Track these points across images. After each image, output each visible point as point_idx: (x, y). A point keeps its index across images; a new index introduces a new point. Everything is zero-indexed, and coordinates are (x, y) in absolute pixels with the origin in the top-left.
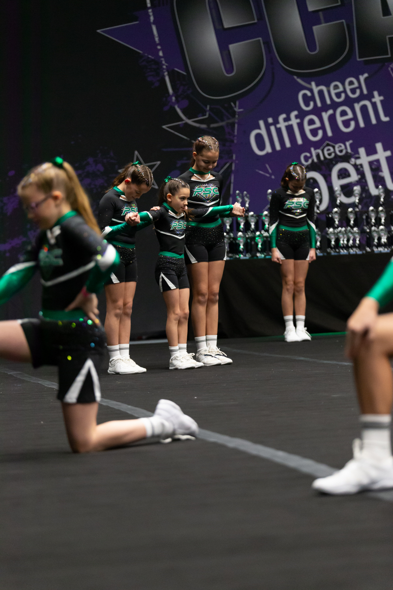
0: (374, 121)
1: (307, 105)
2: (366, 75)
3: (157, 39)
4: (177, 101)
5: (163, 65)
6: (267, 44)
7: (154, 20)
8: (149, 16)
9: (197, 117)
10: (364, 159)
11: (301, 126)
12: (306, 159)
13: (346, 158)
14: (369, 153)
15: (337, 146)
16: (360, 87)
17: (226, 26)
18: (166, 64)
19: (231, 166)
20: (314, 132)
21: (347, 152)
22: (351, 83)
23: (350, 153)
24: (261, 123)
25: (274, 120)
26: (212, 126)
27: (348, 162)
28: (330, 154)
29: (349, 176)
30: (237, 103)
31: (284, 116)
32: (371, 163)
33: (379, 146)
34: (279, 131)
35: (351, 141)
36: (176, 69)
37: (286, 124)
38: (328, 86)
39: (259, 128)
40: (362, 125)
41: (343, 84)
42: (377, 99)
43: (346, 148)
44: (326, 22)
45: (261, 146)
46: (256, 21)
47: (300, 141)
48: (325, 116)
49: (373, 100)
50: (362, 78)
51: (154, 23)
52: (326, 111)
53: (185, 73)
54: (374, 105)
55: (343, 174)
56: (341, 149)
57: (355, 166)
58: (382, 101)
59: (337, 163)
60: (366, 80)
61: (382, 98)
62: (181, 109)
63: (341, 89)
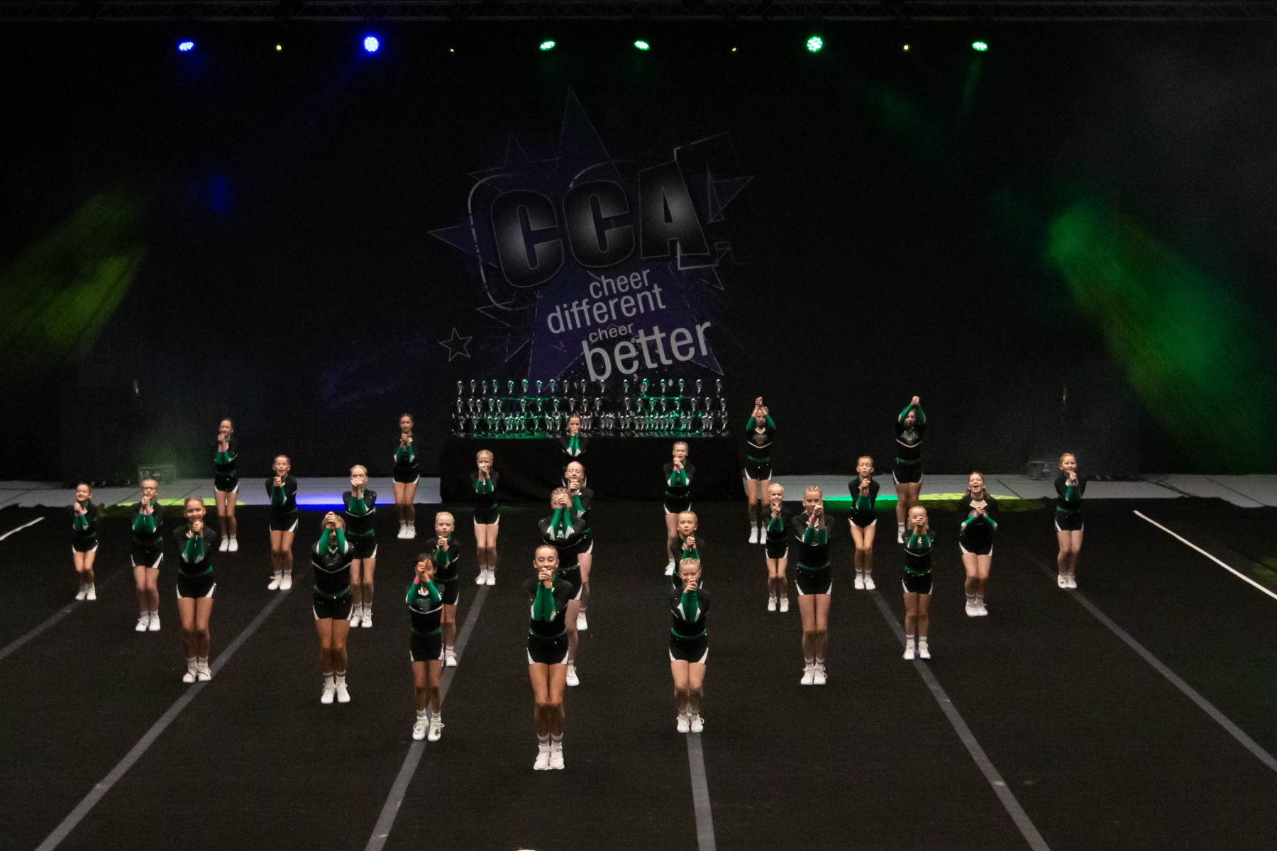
0: (653, 308)
1: (597, 293)
2: (648, 271)
3: (475, 239)
4: (490, 289)
5: (480, 260)
6: (565, 244)
7: (473, 224)
8: (470, 221)
9: (505, 302)
10: (643, 339)
11: (590, 311)
12: (594, 337)
13: (627, 338)
14: (647, 334)
15: (620, 328)
16: (642, 280)
17: (533, 228)
18: (482, 259)
19: (530, 342)
21: (628, 333)
22: (635, 277)
23: (631, 334)
24: (558, 308)
25: (568, 305)
26: (517, 309)
27: (630, 341)
28: (613, 334)
29: (629, 352)
30: (539, 291)
31: (577, 302)
32: (648, 342)
33: (656, 329)
34: (572, 315)
35: (632, 324)
36: (490, 264)
37: (578, 309)
38: (615, 279)
39: (555, 311)
40: (642, 311)
41: (628, 278)
42: (657, 290)
43: (628, 329)
44: (616, 227)
45: (556, 326)
46: (557, 226)
47: (589, 323)
48: (612, 303)
49: (653, 291)
50: (644, 273)
51: (474, 226)
52: (612, 299)
53: (496, 266)
54: (654, 296)
55: (625, 350)
56: (623, 330)
57: (635, 344)
58: (660, 292)
59: (619, 342)
60: (647, 275)
61: (660, 290)
62: (493, 296)
63: (626, 281)
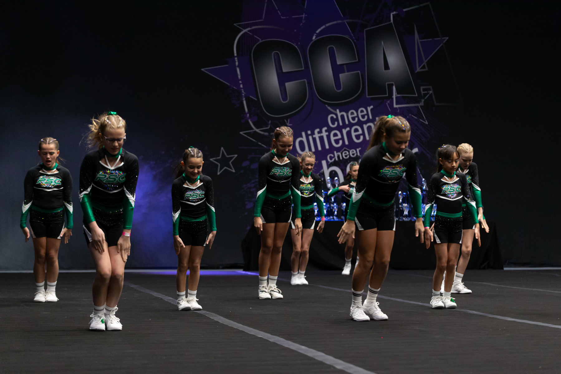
1: (333, 124)
2: (372, 107)
3: (239, 77)
4: (250, 117)
5: (243, 93)
6: (310, 83)
7: (238, 65)
8: (235, 62)
9: (262, 128)
11: (328, 137)
12: (331, 158)
15: (351, 151)
16: (368, 114)
17: (284, 70)
18: (245, 93)
20: (337, 142)
21: (357, 155)
22: (362, 111)
23: (359, 156)
24: (303, 134)
25: (311, 132)
28: (346, 156)
30: (289, 120)
31: (318, 130)
34: (314, 139)
35: (360, 149)
36: (251, 97)
37: (319, 135)
38: (347, 112)
39: (302, 137)
40: (367, 138)
41: (357, 112)
43: (357, 152)
44: (348, 72)
45: (303, 148)
46: (303, 69)
47: (327, 147)
48: (344, 132)
50: (369, 109)
52: (345, 128)
53: (256, 99)
56: (353, 153)
60: (371, 110)
62: (252, 122)
63: (355, 115)
